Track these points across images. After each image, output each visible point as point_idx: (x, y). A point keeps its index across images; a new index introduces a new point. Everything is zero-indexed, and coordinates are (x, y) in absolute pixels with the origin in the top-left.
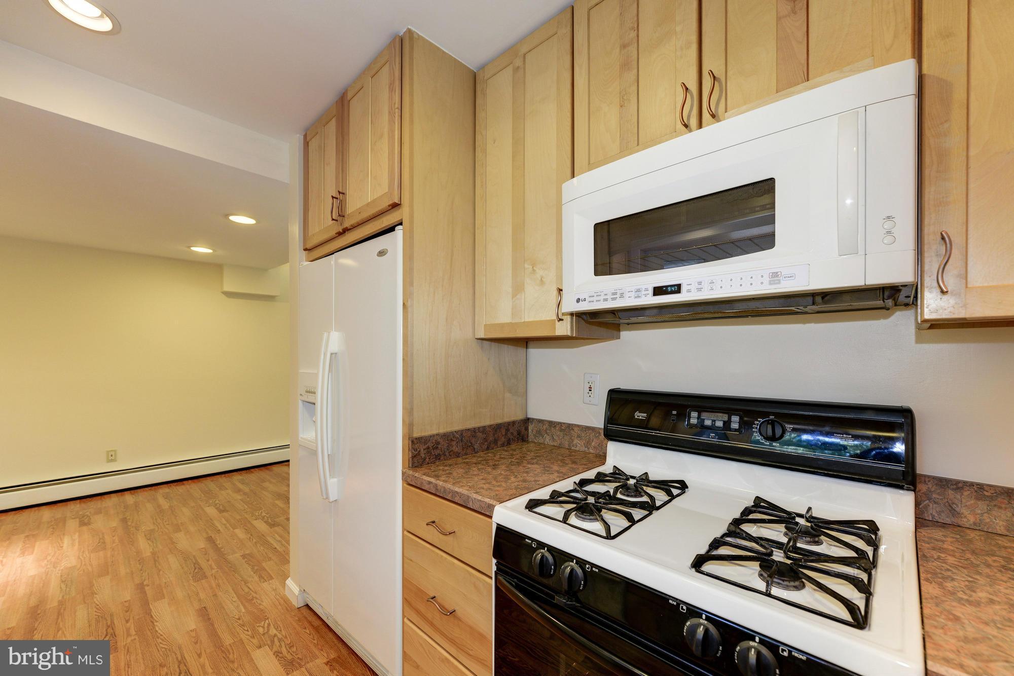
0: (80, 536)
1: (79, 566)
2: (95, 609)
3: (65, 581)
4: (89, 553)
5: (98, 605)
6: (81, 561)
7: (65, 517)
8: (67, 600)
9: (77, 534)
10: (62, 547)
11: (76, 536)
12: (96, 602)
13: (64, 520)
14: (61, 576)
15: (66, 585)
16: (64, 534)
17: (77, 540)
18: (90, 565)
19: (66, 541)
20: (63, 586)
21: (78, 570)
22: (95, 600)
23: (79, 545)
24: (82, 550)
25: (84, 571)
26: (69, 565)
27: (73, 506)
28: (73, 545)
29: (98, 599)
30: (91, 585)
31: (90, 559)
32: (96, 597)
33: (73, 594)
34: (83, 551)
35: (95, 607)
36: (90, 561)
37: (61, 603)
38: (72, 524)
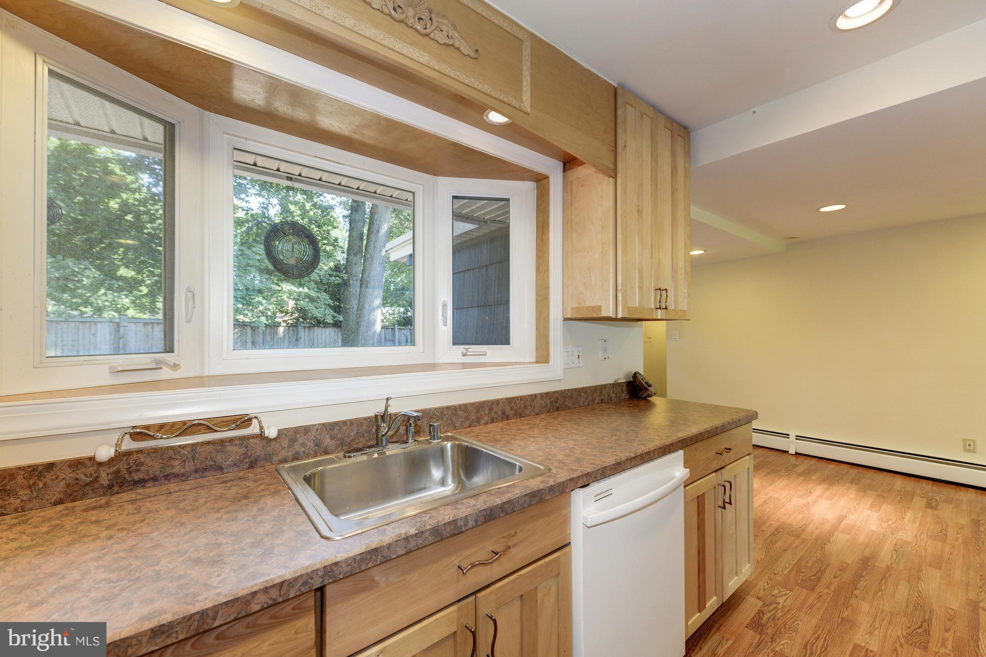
0: (922, 516)
1: (913, 545)
2: (917, 595)
3: (897, 550)
4: (927, 537)
5: (920, 592)
6: (917, 540)
7: (915, 493)
8: (894, 570)
9: (921, 513)
10: (904, 519)
11: (919, 515)
12: (920, 589)
13: (912, 495)
14: (895, 544)
15: (898, 555)
16: (909, 508)
17: (919, 519)
18: (924, 549)
19: (909, 515)
20: (894, 555)
21: (911, 548)
22: (919, 585)
23: (919, 525)
24: (921, 531)
25: (917, 551)
26: (905, 539)
27: (924, 484)
28: (914, 522)
29: (923, 587)
30: (920, 570)
31: (926, 544)
32: (921, 584)
33: (901, 566)
34: (922, 533)
35: (917, 592)
36: (925, 546)
37: (889, 568)
38: (919, 502)
